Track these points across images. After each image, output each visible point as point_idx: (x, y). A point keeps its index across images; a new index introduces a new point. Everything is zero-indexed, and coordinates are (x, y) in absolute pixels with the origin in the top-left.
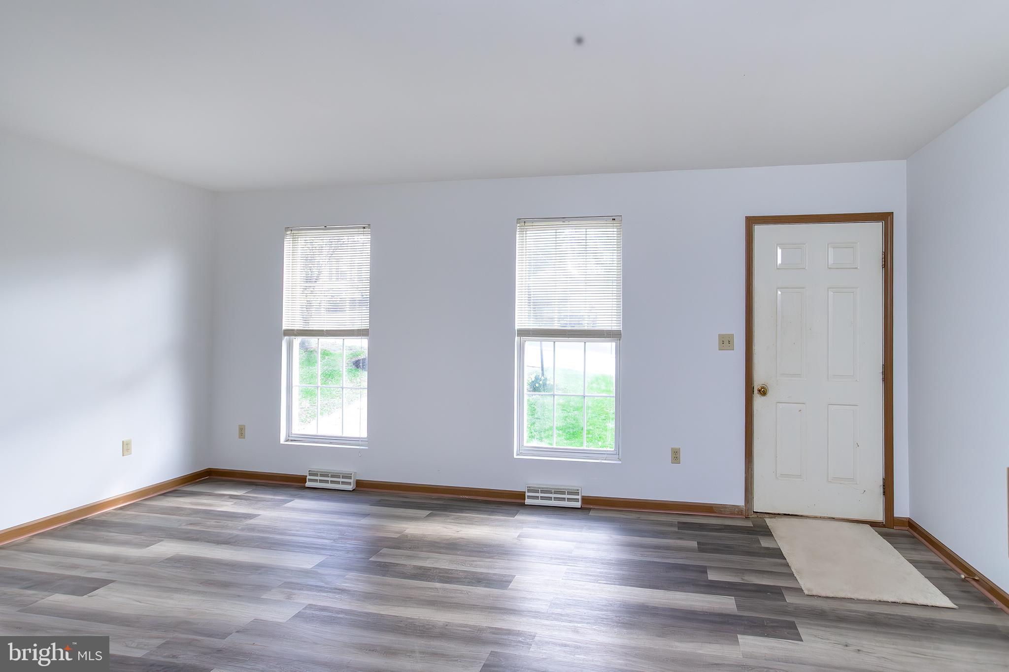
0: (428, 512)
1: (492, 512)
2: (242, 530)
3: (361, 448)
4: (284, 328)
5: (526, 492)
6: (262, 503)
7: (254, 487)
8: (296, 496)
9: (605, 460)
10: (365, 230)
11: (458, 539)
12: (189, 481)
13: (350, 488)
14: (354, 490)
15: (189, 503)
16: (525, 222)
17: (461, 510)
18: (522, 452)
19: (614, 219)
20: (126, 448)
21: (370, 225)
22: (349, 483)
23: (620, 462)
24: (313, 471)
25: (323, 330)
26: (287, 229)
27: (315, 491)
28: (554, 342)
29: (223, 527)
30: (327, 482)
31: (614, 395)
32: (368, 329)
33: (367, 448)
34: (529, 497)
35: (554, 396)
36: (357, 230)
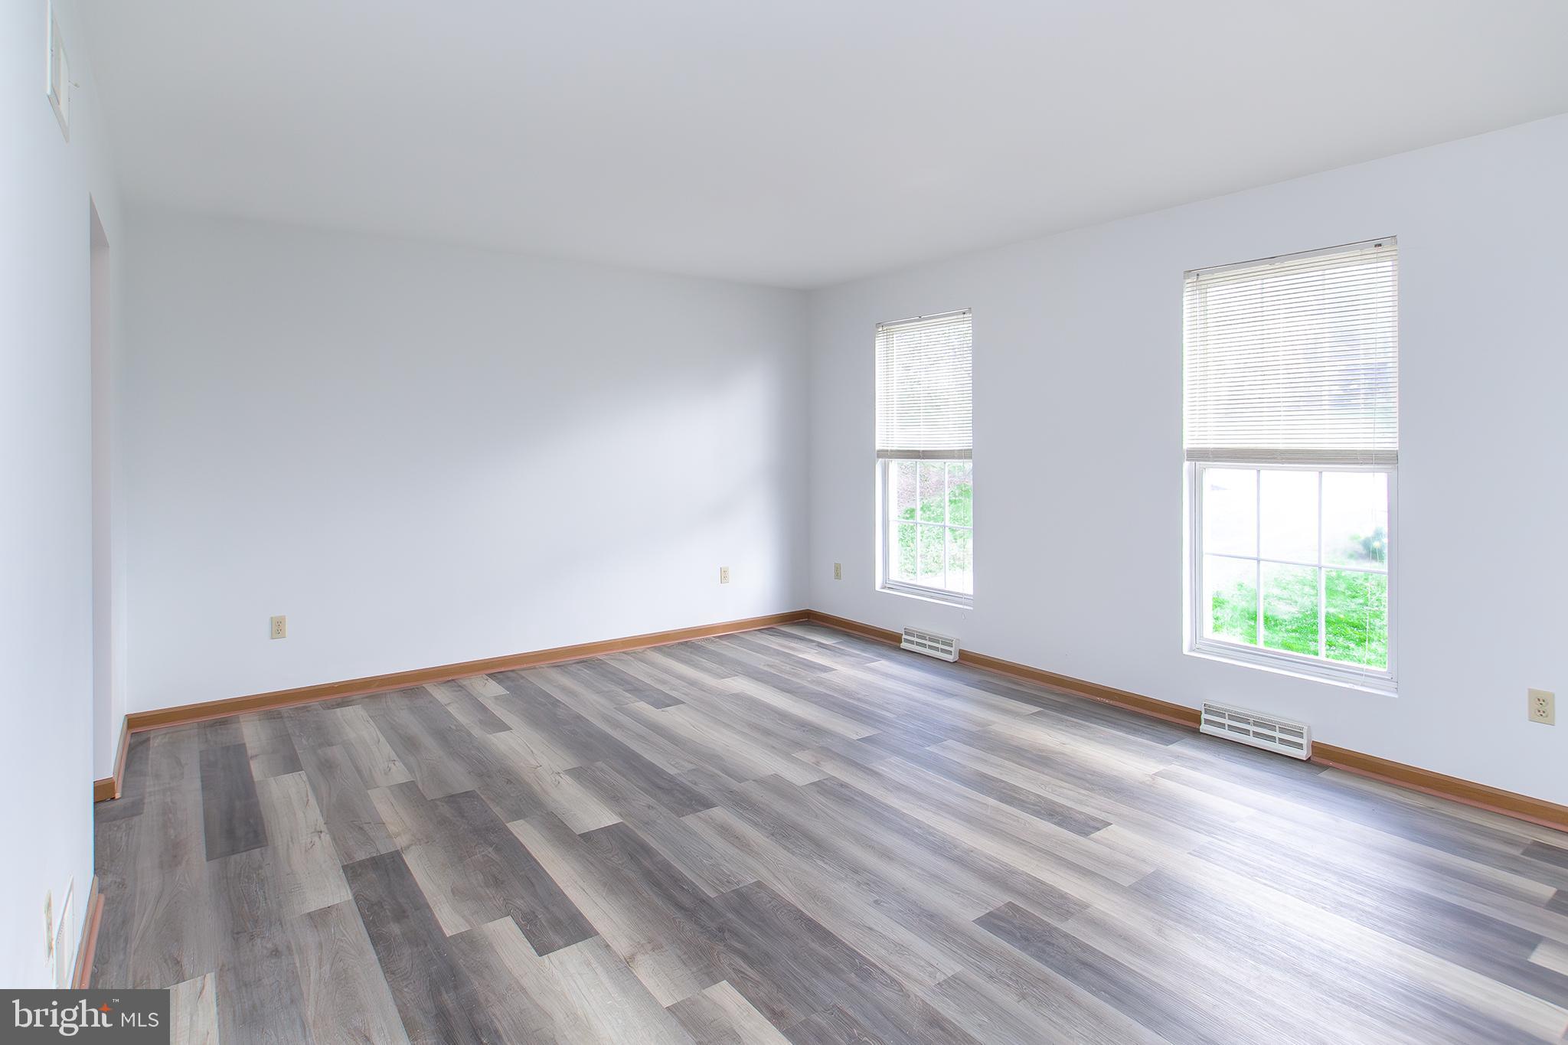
0: (1036, 709)
1: (1135, 731)
2: (812, 682)
3: (965, 607)
4: (878, 446)
5: (1203, 712)
6: (847, 657)
7: (846, 638)
8: (883, 656)
9: (1362, 685)
10: (965, 316)
11: (1056, 753)
12: (787, 621)
13: (950, 658)
14: (956, 662)
15: (777, 643)
16: (1198, 275)
17: (1088, 716)
18: (1201, 646)
19: (1380, 245)
20: (724, 575)
21: (970, 308)
22: (950, 652)
23: (1396, 696)
24: (910, 630)
25: (919, 451)
26: (878, 325)
27: (911, 655)
28: (1259, 471)
29: (795, 675)
30: (924, 646)
31: (1387, 571)
32: (971, 450)
33: (972, 608)
34: (1207, 721)
35: (1259, 561)
36: (955, 317)
